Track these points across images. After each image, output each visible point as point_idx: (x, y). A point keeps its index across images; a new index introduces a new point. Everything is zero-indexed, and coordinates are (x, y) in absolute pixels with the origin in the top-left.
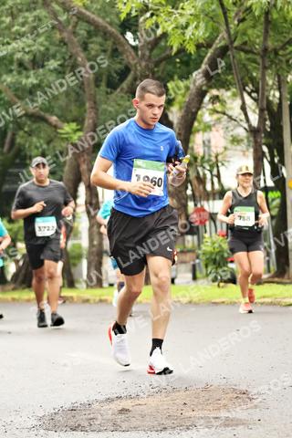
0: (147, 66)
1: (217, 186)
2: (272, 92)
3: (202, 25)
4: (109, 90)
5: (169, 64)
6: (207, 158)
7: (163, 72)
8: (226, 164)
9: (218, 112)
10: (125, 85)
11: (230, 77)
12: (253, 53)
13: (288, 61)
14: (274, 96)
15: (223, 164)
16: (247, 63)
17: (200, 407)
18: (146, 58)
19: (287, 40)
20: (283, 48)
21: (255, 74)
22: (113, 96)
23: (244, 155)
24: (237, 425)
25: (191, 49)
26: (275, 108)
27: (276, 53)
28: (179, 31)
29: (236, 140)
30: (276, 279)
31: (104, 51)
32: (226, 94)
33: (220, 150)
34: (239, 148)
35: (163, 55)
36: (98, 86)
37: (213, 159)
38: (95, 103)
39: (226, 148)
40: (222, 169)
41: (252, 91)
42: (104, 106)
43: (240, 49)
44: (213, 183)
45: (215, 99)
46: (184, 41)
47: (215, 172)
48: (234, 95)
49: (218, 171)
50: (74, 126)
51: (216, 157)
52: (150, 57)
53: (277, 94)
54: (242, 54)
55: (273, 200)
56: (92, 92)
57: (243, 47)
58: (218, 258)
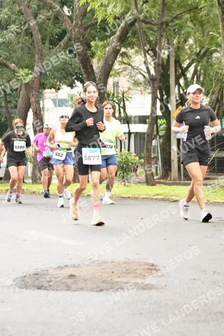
0: (79, 32)
1: (123, 115)
2: (163, 51)
3: (119, 5)
4: (51, 47)
5: (93, 29)
6: (116, 94)
7: (88, 35)
8: (129, 99)
9: (124, 63)
10: (62, 43)
11: (134, 40)
12: (152, 24)
13: (174, 30)
14: (164, 54)
15: (127, 100)
16: (147, 30)
17: (124, 275)
18: (79, 26)
19: (174, 16)
20: (172, 21)
21: (151, 39)
22: (54, 50)
23: (142, 93)
24: (151, 289)
25: (111, 21)
26: (165, 62)
27: (167, 25)
28: (103, 8)
29: (137, 83)
30: (162, 181)
31: (49, 19)
32: (131, 51)
33: (126, 89)
34: (139, 88)
35: (89, 23)
36: (44, 44)
37: (120, 96)
38: (42, 55)
39: (129, 89)
40: (126, 103)
41: (149, 50)
42: (47, 58)
43: (143, 21)
44: (120, 112)
45: (124, 54)
46: (106, 15)
47: (122, 105)
48: (137, 52)
49: (124, 104)
50: (26, 70)
51: (123, 94)
52: (81, 25)
53: (167, 53)
54: (143, 24)
55: (161, 125)
56: (40, 48)
57: (145, 20)
58: (125, 166)
